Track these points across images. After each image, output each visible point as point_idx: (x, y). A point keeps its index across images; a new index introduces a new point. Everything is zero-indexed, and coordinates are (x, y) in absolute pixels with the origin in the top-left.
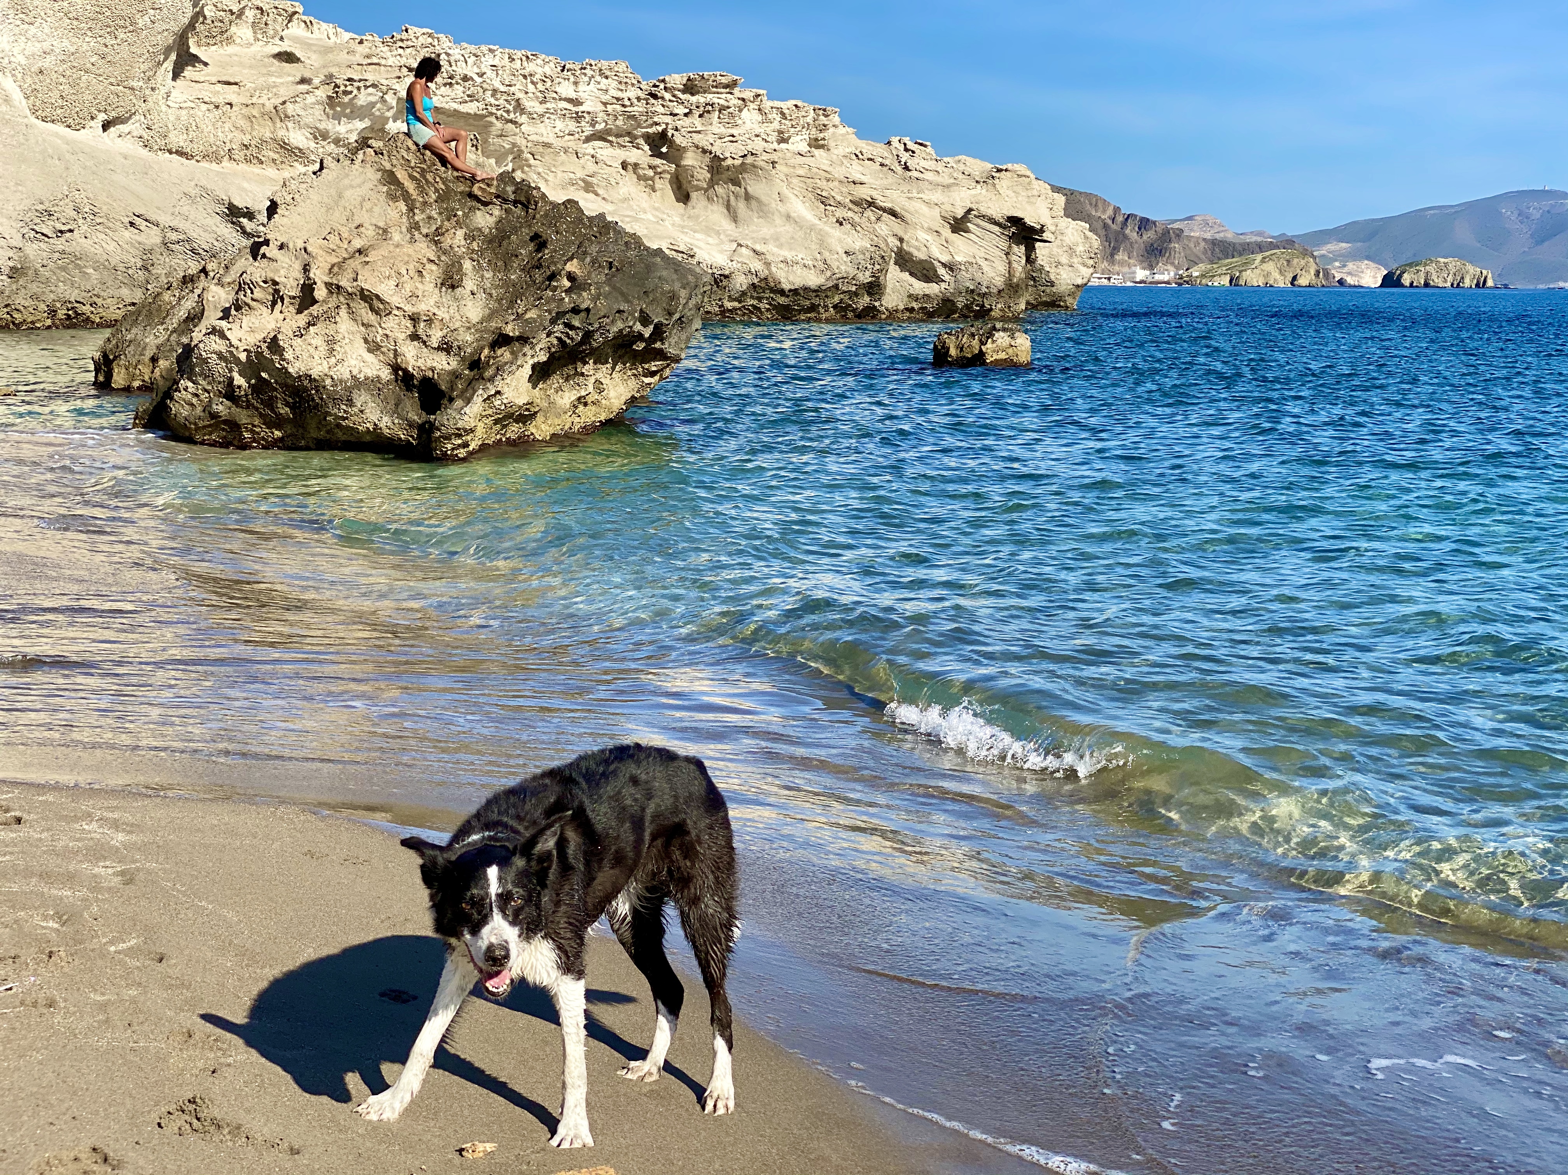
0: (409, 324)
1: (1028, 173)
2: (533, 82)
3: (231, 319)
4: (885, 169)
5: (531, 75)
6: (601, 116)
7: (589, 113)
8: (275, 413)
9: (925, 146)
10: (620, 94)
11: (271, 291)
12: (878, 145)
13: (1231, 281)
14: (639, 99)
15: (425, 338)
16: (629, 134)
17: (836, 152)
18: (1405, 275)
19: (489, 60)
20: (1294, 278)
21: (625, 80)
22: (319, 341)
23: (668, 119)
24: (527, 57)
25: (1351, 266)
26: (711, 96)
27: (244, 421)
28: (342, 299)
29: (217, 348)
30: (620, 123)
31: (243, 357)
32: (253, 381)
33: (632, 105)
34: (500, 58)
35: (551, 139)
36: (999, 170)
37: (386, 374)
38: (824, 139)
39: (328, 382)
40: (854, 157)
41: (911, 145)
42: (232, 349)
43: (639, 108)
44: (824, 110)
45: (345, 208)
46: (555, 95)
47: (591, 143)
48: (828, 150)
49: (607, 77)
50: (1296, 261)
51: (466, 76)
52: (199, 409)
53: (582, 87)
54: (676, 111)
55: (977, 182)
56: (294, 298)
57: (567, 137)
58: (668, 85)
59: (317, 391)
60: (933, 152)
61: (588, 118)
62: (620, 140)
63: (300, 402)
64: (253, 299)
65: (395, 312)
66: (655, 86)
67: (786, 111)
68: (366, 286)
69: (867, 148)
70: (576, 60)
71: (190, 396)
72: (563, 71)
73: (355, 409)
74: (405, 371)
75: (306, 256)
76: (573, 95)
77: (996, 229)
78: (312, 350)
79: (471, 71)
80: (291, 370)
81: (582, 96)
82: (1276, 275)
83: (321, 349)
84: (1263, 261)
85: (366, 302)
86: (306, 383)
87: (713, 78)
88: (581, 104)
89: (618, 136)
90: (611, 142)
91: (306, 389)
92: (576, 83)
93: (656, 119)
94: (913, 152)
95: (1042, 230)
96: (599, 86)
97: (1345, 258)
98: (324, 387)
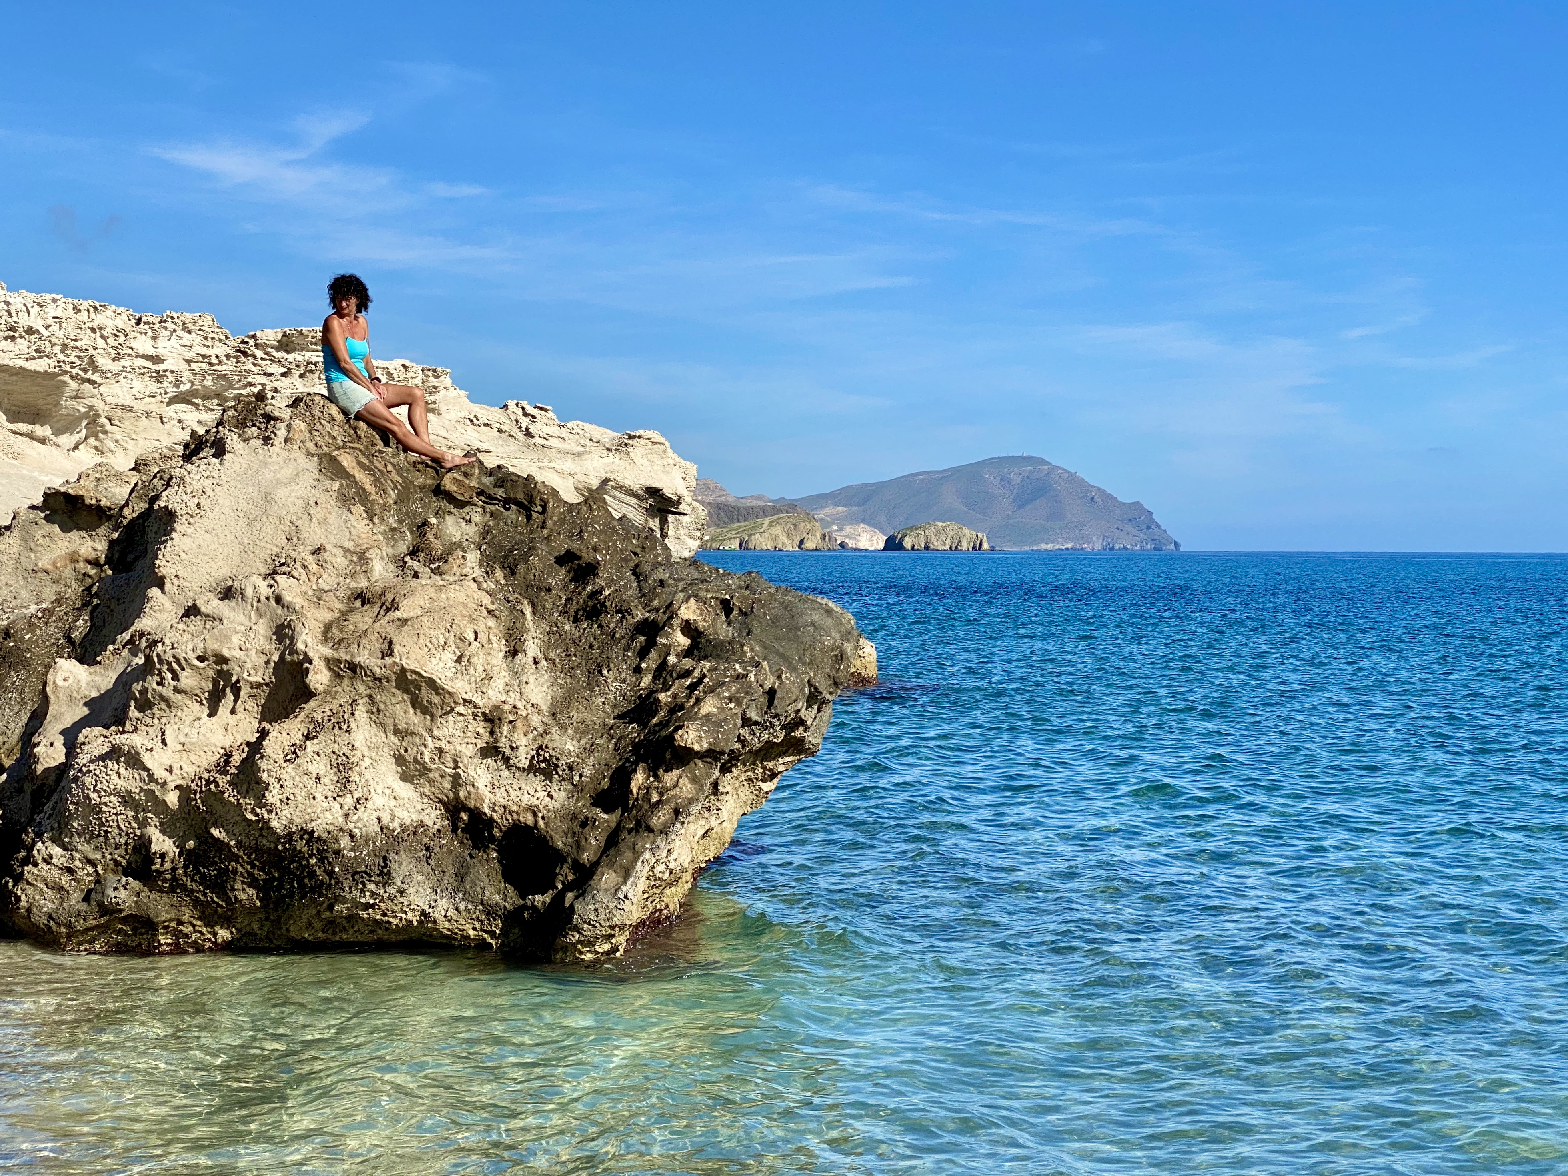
0: (481, 728)
1: (662, 440)
2: (102, 337)
3: (128, 726)
4: (503, 435)
5: (101, 328)
6: (187, 376)
7: (172, 372)
8: (228, 900)
9: (546, 410)
10: (205, 351)
11: (211, 673)
12: (492, 409)
13: (740, 545)
14: (228, 356)
15: (508, 752)
16: (218, 396)
17: (448, 416)
18: (907, 539)
19: (51, 311)
20: (802, 542)
21: (212, 335)
22: (320, 766)
23: (264, 379)
24: (95, 308)
25: (848, 529)
26: (309, 354)
27: (164, 916)
28: (361, 688)
29: (121, 784)
30: (208, 382)
31: (172, 799)
32: (191, 844)
33: (220, 363)
34: (63, 308)
35: (130, 401)
36: (631, 437)
37: (433, 818)
38: (434, 402)
39: (345, 842)
40: (468, 422)
41: (530, 410)
42: (153, 786)
43: (228, 367)
44: (434, 371)
45: (281, 519)
46: (130, 351)
47: (173, 407)
48: (439, 414)
49: (190, 332)
50: (802, 524)
51: (30, 328)
52: (75, 898)
53: (162, 342)
54: (269, 370)
55: (608, 449)
56: (259, 686)
57: (147, 400)
58: (260, 341)
59: (322, 860)
60: (555, 417)
61: (171, 377)
62: (208, 403)
63: (280, 879)
64: (177, 690)
65: (461, 709)
66: (243, 342)
67: (393, 371)
68: (410, 664)
69: (485, 413)
70: (153, 312)
71: (55, 873)
72: (138, 323)
73: (392, 890)
74: (476, 815)
75: (279, 611)
76: (151, 352)
77: (633, 501)
78: (310, 784)
79: (37, 324)
80: (274, 824)
81: (161, 351)
82: (784, 539)
83: (325, 780)
84: (771, 524)
85: (406, 691)
86: (301, 845)
87: (312, 334)
88: (162, 361)
89: (204, 398)
90: (196, 405)
91: (296, 855)
92: (154, 338)
93: (250, 379)
94: (534, 417)
95: (679, 502)
96: (181, 342)
97: (843, 521)
98: (338, 853)
